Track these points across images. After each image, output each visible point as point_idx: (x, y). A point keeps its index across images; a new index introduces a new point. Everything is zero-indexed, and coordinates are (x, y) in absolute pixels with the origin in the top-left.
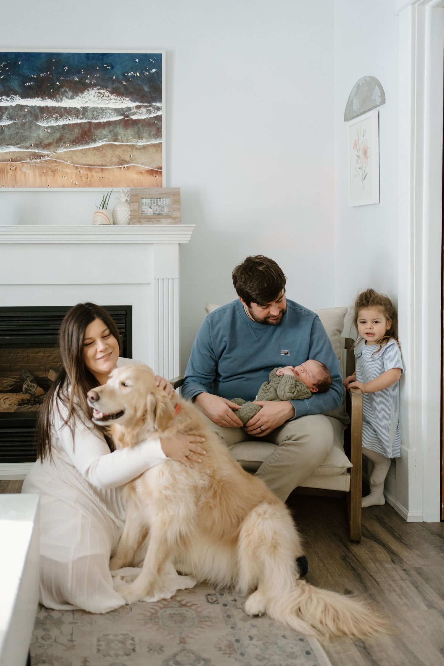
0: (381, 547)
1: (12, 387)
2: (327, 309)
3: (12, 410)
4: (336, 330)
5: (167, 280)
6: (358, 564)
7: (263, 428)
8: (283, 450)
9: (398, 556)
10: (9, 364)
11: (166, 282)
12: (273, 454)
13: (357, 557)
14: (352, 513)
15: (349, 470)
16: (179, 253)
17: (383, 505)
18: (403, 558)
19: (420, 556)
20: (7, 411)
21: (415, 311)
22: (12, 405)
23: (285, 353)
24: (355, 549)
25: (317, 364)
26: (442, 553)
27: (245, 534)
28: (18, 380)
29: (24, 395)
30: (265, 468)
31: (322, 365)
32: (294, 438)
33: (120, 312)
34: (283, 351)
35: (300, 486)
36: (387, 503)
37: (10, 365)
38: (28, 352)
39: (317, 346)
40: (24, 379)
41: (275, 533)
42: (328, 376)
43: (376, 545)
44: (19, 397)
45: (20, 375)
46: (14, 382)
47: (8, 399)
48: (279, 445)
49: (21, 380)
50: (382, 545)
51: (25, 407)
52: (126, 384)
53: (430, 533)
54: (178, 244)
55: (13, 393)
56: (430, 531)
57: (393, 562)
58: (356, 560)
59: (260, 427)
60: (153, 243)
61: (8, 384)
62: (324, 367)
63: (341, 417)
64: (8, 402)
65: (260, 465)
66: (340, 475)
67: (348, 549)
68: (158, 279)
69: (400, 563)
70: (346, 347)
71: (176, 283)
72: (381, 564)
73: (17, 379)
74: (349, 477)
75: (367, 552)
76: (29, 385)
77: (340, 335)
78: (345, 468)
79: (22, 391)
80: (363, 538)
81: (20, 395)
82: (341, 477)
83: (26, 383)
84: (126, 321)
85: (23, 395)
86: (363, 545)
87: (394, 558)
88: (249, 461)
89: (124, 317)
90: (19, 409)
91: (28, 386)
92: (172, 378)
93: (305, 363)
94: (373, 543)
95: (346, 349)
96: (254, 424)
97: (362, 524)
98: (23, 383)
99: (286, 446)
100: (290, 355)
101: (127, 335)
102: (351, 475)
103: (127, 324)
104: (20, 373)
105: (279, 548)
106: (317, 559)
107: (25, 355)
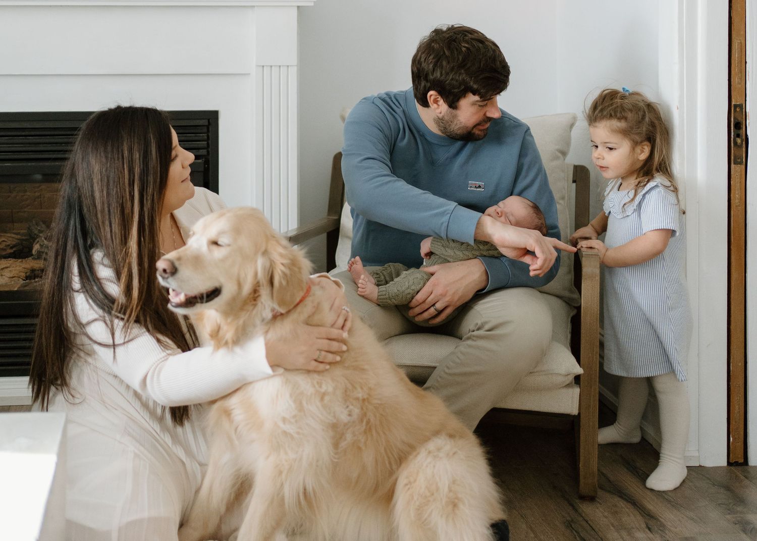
0: (629, 505)
1: (14, 249)
2: (542, 116)
3: (15, 287)
4: (557, 150)
5: (278, 68)
6: (592, 533)
7: (439, 306)
8: (470, 346)
9: (657, 520)
10: (10, 210)
11: (275, 70)
12: (453, 353)
13: (590, 522)
14: (582, 451)
15: (577, 379)
16: (298, 23)
17: (637, 444)
18: (665, 523)
19: (692, 519)
20: (7, 289)
21: (685, 117)
22: (14, 279)
23: (476, 187)
24: (587, 509)
25: (525, 202)
26: (729, 514)
27: (406, 481)
28: (25, 236)
29: (35, 262)
30: (440, 377)
31: (531, 204)
32: (487, 327)
33: (198, 121)
34: (472, 184)
35: (498, 406)
36: (643, 439)
37: (12, 212)
38: (41, 189)
39: (526, 177)
40: (35, 234)
41: (454, 482)
42: (542, 224)
43: (622, 504)
44: (28, 266)
45: (29, 228)
46: (19, 241)
47: (8, 269)
48: (463, 339)
49: (29, 238)
50: (631, 503)
51: (36, 282)
52: (219, 243)
53: (711, 484)
54: (296, 8)
55: (15, 258)
56: (709, 479)
57: (649, 529)
58: (588, 528)
59: (434, 305)
60: (254, 6)
61: (8, 244)
62: (536, 208)
63: (567, 294)
64: (7, 274)
65: (432, 373)
66: (563, 387)
67: (576, 511)
68: (263, 66)
69: (661, 530)
70: (575, 179)
71: (293, 72)
72: (629, 534)
73: (23, 235)
74: (577, 391)
75: (606, 514)
76: (43, 245)
77: (564, 159)
78: (571, 375)
79: (32, 255)
80: (600, 493)
81: (28, 261)
82: (564, 390)
83: (38, 241)
84: (208, 136)
85: (33, 261)
86: (600, 504)
87: (651, 523)
88: (412, 366)
89: (205, 130)
90: (26, 286)
91: (41, 246)
92: (286, 230)
93: (504, 201)
94: (616, 500)
95: (574, 184)
96: (424, 302)
97: (598, 470)
98: (34, 241)
99: (475, 341)
100: (483, 190)
101: (210, 159)
102: (580, 387)
103: (210, 142)
104: (28, 226)
105: (461, 506)
106: (524, 526)
107: (37, 194)
